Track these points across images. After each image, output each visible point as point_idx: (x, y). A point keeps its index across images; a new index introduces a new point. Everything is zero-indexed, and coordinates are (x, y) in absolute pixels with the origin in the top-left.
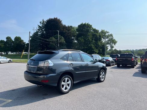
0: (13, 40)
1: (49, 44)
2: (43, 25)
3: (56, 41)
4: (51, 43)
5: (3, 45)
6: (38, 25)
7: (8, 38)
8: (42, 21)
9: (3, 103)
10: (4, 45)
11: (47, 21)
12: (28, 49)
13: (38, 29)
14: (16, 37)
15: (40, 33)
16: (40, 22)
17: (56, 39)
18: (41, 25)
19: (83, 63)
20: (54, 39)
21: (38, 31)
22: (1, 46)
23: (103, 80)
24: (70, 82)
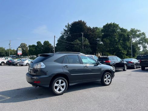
0: (43, 44)
1: (73, 47)
2: (68, 29)
3: (80, 43)
4: (75, 46)
5: (34, 49)
6: (64, 29)
7: (39, 43)
8: (68, 25)
9: (2, 99)
10: (35, 49)
11: (72, 24)
13: (64, 33)
14: (45, 41)
15: (66, 36)
16: (66, 26)
17: (80, 42)
18: (67, 28)
19: (82, 65)
20: (78, 42)
21: (64, 35)
22: (32, 50)
23: (108, 83)
24: (64, 84)
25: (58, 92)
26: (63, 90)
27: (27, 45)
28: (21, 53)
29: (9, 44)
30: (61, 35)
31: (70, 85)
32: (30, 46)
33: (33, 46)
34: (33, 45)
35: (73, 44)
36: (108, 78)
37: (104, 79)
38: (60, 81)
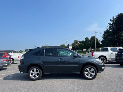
0: (90, 40)
1: (120, 39)
2: (113, 22)
4: (121, 37)
6: (109, 23)
7: (87, 39)
8: (112, 19)
10: (84, 44)
11: (117, 17)
12: (95, 46)
13: (109, 27)
14: (92, 37)
15: (111, 30)
16: (111, 20)
18: (112, 22)
21: (109, 29)
22: (82, 45)
23: (91, 77)
24: (38, 72)
27: (78, 41)
28: (71, 48)
29: (67, 42)
30: (106, 29)
32: (80, 42)
33: (83, 42)
34: (82, 41)
35: (118, 37)
36: (90, 72)
37: (85, 72)
38: (35, 69)
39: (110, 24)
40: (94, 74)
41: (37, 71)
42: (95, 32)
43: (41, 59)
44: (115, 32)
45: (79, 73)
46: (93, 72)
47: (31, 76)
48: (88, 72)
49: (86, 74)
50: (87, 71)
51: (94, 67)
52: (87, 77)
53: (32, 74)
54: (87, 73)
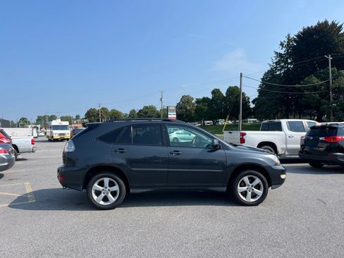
0: (225, 95)
1: (301, 96)
2: (288, 50)
3: (322, 85)
4: (306, 92)
5: (206, 108)
6: (276, 53)
7: (216, 92)
8: (286, 41)
10: (208, 106)
11: (298, 36)
13: (276, 63)
14: (230, 87)
15: (281, 70)
16: (282, 44)
17: (322, 80)
18: (284, 49)
20: (315, 81)
21: (276, 68)
22: (202, 110)
23: (252, 200)
24: (116, 188)
25: (102, 203)
26: (112, 199)
27: (193, 99)
28: (175, 116)
29: (161, 100)
30: (269, 68)
31: (132, 191)
32: (198, 101)
33: (205, 100)
34: (204, 98)
35: (299, 90)
36: (252, 186)
37: (239, 188)
38: (106, 180)
39: (280, 55)
40: (260, 192)
41: (111, 184)
42: (241, 74)
43: (123, 152)
44: (290, 77)
45: (224, 189)
46: (258, 187)
47: (95, 197)
48: (246, 188)
49: (242, 193)
50: (243, 184)
51: (261, 175)
52: (244, 198)
53: (98, 193)
54: (244, 188)
